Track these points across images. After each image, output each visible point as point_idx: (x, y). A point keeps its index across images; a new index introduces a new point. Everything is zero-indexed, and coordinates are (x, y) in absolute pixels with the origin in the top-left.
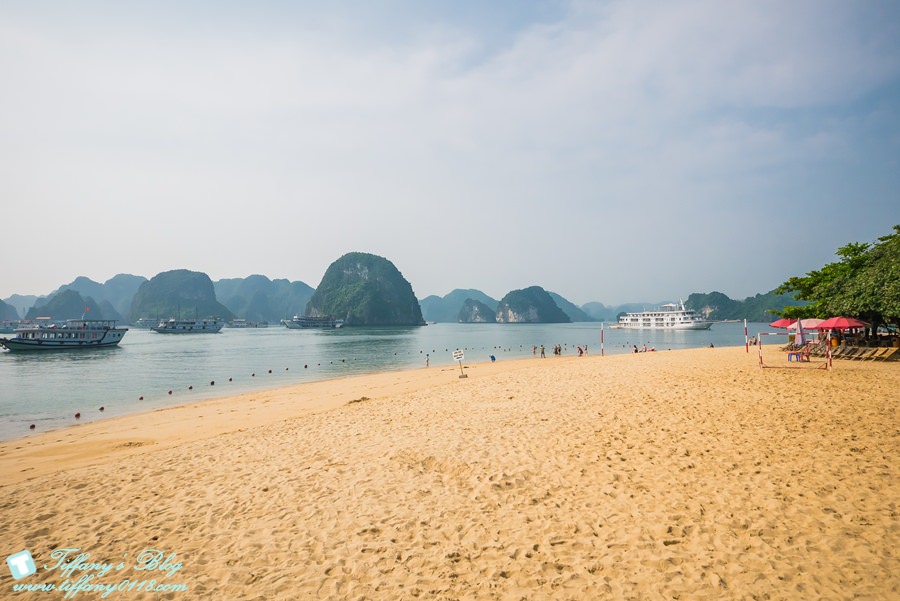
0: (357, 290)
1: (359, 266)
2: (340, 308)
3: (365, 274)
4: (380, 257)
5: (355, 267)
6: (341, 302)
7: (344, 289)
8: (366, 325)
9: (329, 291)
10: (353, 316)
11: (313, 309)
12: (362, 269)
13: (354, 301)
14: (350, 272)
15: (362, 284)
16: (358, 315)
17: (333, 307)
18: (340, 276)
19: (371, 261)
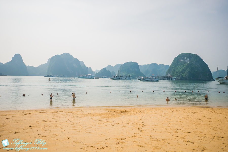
0: (185, 67)
1: (185, 58)
2: (177, 73)
3: (188, 61)
4: (194, 54)
5: (184, 59)
6: (178, 71)
7: (179, 67)
8: (187, 80)
9: (174, 67)
10: (182, 77)
11: (168, 74)
12: (187, 59)
13: (183, 71)
14: (182, 60)
15: (187, 64)
16: (184, 76)
17: (175, 73)
18: (178, 62)
19: (190, 56)
